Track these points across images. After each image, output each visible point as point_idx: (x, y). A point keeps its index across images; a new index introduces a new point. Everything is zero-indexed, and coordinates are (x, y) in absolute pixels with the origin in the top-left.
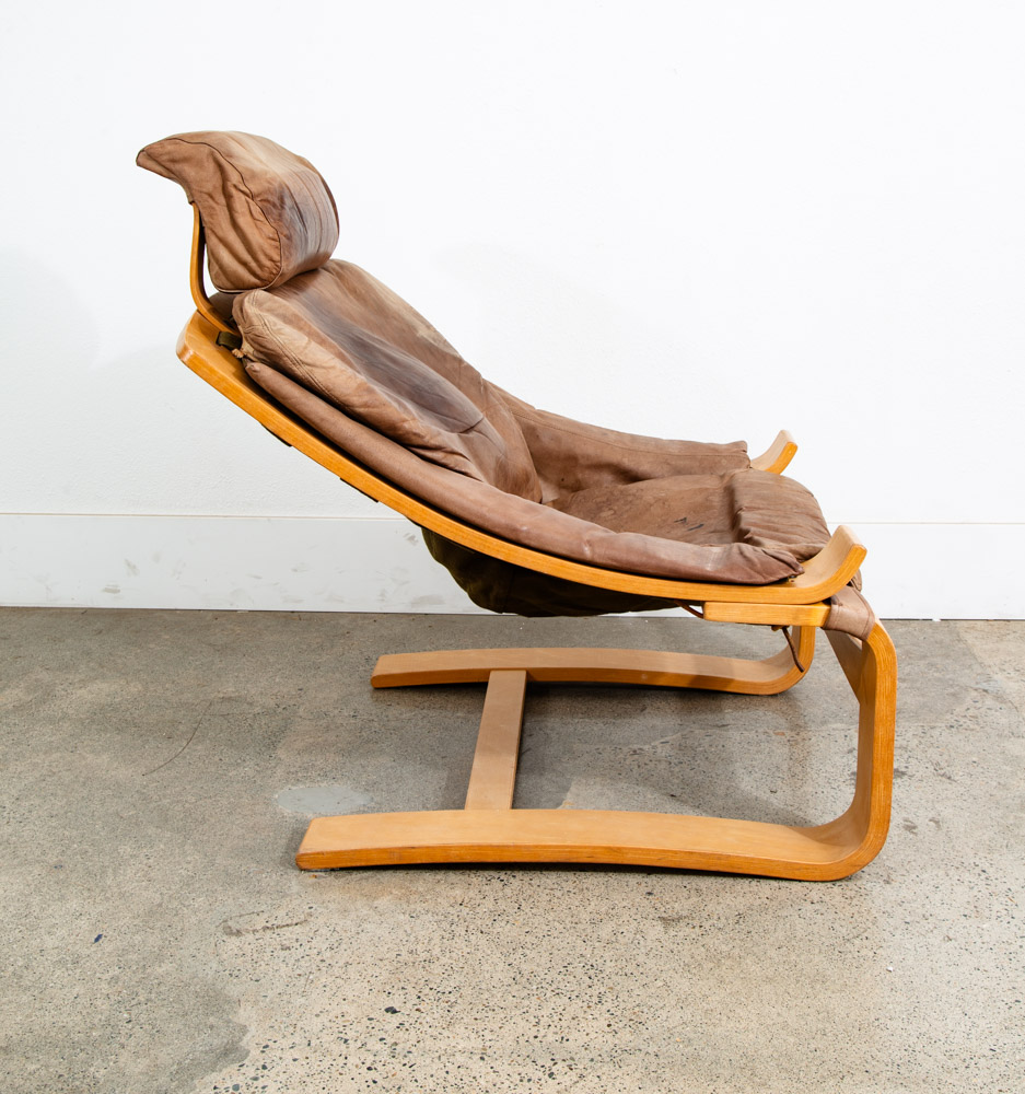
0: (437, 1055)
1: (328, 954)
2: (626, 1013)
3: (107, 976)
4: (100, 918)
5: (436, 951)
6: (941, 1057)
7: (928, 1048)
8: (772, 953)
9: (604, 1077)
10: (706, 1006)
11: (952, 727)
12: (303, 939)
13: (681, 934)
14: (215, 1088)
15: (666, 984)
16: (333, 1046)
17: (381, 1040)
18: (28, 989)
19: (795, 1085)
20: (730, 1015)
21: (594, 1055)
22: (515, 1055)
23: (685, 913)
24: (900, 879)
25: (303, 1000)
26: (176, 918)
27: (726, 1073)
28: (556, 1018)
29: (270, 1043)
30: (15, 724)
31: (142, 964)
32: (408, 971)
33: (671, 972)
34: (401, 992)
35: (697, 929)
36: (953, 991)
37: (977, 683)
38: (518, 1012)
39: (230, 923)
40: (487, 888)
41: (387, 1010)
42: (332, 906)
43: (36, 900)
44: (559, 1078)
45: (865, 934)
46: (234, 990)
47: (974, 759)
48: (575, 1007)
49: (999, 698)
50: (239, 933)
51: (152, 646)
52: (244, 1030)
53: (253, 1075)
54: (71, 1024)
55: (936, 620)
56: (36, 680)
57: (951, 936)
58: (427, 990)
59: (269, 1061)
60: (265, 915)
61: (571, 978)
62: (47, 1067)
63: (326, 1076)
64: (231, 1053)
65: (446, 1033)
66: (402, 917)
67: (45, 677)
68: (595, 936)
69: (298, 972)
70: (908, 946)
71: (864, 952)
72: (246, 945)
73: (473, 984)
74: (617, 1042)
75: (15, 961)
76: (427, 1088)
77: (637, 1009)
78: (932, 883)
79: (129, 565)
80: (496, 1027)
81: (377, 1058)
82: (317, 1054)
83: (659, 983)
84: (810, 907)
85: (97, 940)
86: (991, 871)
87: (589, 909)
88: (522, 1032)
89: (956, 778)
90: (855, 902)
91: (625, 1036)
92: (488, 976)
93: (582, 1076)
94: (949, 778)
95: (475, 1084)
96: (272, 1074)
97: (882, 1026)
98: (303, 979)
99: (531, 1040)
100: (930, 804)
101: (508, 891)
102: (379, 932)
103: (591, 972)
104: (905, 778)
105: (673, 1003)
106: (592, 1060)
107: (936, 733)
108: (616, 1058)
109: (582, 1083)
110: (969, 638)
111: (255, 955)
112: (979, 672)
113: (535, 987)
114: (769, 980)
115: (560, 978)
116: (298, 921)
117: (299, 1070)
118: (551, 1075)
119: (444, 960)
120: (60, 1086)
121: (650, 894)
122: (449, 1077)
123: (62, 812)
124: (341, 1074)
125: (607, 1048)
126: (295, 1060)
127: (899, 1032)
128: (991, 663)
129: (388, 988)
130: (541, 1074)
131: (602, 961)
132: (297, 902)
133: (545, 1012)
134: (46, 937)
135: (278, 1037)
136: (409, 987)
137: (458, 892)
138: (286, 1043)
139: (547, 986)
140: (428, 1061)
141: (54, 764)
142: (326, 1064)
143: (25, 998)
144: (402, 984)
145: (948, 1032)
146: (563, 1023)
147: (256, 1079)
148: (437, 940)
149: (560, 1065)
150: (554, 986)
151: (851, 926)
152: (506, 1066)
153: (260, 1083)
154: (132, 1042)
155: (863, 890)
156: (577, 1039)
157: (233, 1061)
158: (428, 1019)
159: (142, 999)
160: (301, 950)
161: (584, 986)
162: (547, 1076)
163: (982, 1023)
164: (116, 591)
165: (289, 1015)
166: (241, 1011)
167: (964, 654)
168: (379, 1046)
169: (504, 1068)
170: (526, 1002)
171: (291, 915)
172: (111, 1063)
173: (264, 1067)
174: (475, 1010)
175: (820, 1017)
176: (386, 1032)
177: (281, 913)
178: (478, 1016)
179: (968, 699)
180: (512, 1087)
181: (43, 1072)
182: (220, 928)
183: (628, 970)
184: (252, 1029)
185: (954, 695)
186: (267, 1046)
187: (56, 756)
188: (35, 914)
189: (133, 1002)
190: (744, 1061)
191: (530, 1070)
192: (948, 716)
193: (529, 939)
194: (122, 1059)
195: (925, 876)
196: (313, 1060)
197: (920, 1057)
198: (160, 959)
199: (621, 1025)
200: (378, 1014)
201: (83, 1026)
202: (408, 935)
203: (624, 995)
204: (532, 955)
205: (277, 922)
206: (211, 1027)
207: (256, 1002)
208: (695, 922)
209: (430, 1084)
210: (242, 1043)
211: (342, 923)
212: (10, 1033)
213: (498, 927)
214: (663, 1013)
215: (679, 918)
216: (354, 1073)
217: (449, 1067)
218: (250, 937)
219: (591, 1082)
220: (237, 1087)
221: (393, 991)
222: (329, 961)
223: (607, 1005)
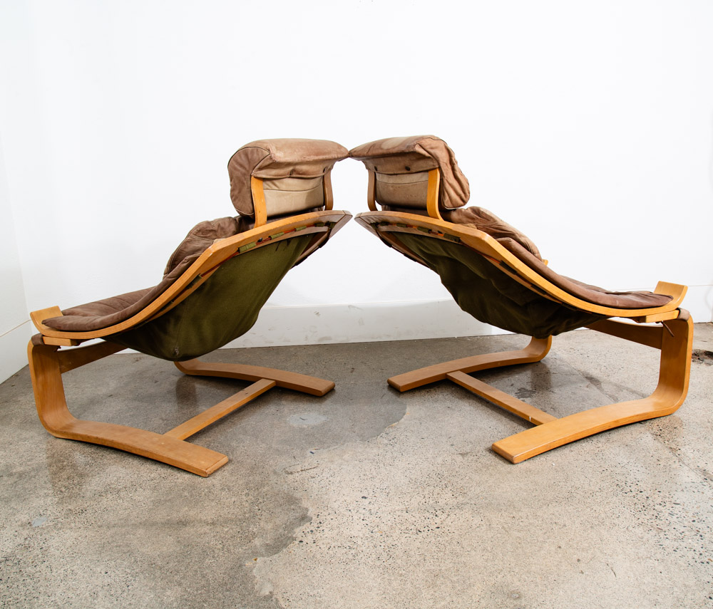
0: (389, 513)
1: (331, 479)
2: (458, 490)
5: (374, 474)
6: (582, 493)
7: (576, 491)
9: (457, 515)
10: (488, 485)
12: (319, 474)
13: (470, 459)
14: (303, 532)
15: (470, 478)
16: (345, 513)
18: (213, 500)
19: (531, 510)
20: (499, 487)
21: (451, 506)
22: (419, 510)
23: (468, 451)
25: (327, 497)
26: (264, 469)
27: (504, 508)
28: (431, 495)
29: (320, 514)
31: (256, 488)
32: (366, 483)
33: (470, 473)
34: (366, 491)
36: (579, 469)
38: (416, 494)
39: (287, 470)
40: (386, 448)
41: (363, 497)
42: (326, 460)
44: (440, 517)
46: (298, 495)
48: (437, 490)
50: (291, 473)
52: (307, 510)
53: (317, 526)
54: (236, 513)
58: (376, 489)
59: (321, 521)
60: (300, 466)
61: (432, 480)
62: (232, 529)
63: (347, 524)
64: (304, 518)
65: (389, 504)
66: (356, 462)
68: (436, 463)
69: (321, 486)
72: (296, 478)
73: (394, 485)
74: (458, 501)
75: (204, 490)
77: (462, 489)
80: (408, 500)
81: (365, 516)
82: (340, 516)
83: (467, 478)
87: (430, 453)
88: (419, 501)
91: (461, 499)
92: (398, 482)
95: (407, 522)
96: (325, 525)
97: (557, 485)
98: (324, 489)
99: (424, 503)
101: (395, 449)
102: (349, 469)
103: (439, 476)
105: (475, 485)
108: (460, 506)
109: (449, 517)
111: (302, 481)
113: (419, 484)
115: (427, 479)
116: (315, 467)
117: (335, 523)
118: (436, 516)
119: (378, 477)
121: (452, 445)
122: (396, 520)
124: (352, 523)
125: (455, 504)
126: (332, 519)
127: (564, 486)
129: (360, 489)
130: (432, 516)
131: (442, 472)
132: (311, 460)
133: (426, 492)
135: (322, 511)
136: (368, 488)
137: (375, 450)
138: (326, 513)
139: (423, 483)
140: (386, 515)
142: (345, 519)
143: (213, 504)
144: (365, 488)
145: (582, 485)
146: (434, 496)
147: (319, 528)
148: (373, 470)
149: (439, 512)
150: (426, 483)
153: (321, 529)
154: (263, 517)
156: (442, 502)
157: (307, 522)
158: (380, 500)
159: (261, 501)
160: (319, 478)
161: (438, 482)
163: (593, 480)
165: (323, 503)
166: (303, 502)
168: (364, 511)
169: (417, 515)
170: (417, 490)
171: (310, 465)
172: (258, 526)
173: (320, 523)
174: (398, 495)
175: (533, 484)
176: (365, 506)
177: (306, 464)
178: (399, 497)
180: (423, 522)
182: (284, 472)
183: (454, 473)
184: (311, 509)
186: (318, 515)
189: (258, 503)
190: (509, 503)
191: (427, 515)
193: (410, 466)
194: (262, 524)
196: (339, 519)
197: (575, 494)
198: (263, 485)
199: (457, 495)
200: (360, 500)
201: (241, 513)
202: (361, 469)
203: (455, 484)
204: (413, 472)
205: (306, 468)
206: (293, 509)
207: (308, 499)
208: (474, 454)
209: (389, 523)
210: (308, 515)
211: (332, 466)
212: (212, 517)
213: (397, 462)
214: (473, 489)
215: (467, 453)
216: (358, 522)
217: (395, 516)
218: (297, 474)
219: (453, 516)
220: (312, 531)
221: (362, 491)
222: (332, 481)
223: (450, 488)
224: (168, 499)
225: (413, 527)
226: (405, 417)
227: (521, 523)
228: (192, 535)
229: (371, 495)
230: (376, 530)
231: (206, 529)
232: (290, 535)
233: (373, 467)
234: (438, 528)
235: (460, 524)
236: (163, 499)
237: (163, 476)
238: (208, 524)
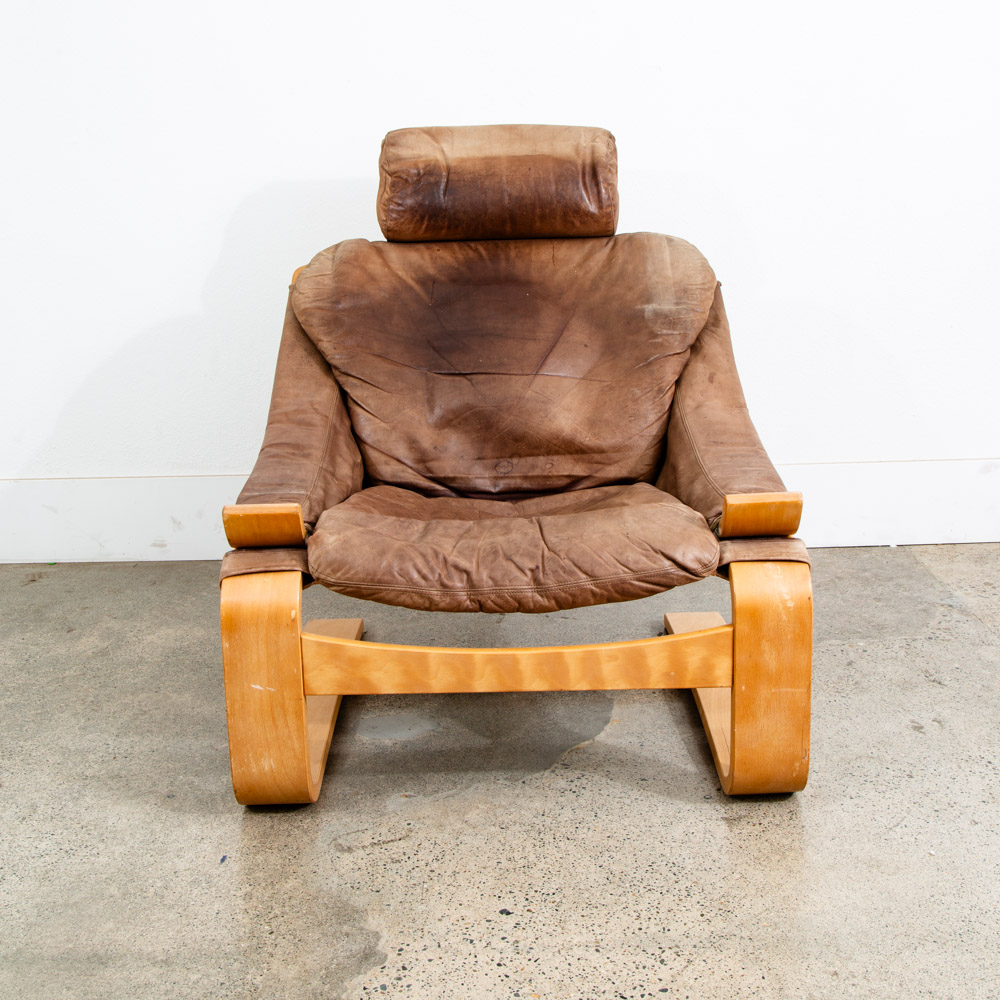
0: (557, 949)
1: (435, 865)
2: (715, 904)
3: (241, 893)
4: (221, 841)
7: (981, 918)
8: (828, 843)
9: (709, 961)
10: (783, 894)
11: (931, 638)
12: (410, 853)
13: (744, 831)
14: (365, 989)
15: (742, 876)
16: (462, 947)
17: (503, 938)
18: (171, 907)
19: (877, 957)
20: (806, 900)
21: (695, 941)
22: (625, 946)
23: (743, 813)
24: (920, 773)
25: (423, 907)
26: (290, 839)
27: (815, 950)
28: (654, 911)
29: (404, 947)
30: (98, 669)
31: (269, 881)
32: (512, 876)
33: (744, 865)
34: (510, 895)
35: (757, 826)
36: (990, 867)
37: (942, 600)
38: (620, 908)
39: (340, 841)
40: (562, 799)
41: (502, 912)
42: (428, 822)
43: (158, 827)
44: (670, 964)
45: (904, 823)
46: (359, 900)
47: (957, 666)
48: (668, 901)
49: (963, 611)
50: (350, 850)
51: (205, 594)
52: (377, 936)
53: (396, 975)
54: (219, 937)
55: (893, 545)
56: (108, 628)
57: (977, 820)
58: (532, 893)
59: (407, 963)
60: (370, 833)
61: (658, 876)
62: (208, 976)
63: (462, 973)
64: (369, 956)
65: (559, 930)
66: (493, 829)
67: (115, 625)
68: (669, 838)
69: (413, 882)
70: (942, 831)
71: (906, 838)
72: (360, 860)
73: (573, 885)
74: (712, 929)
75: (154, 882)
76: (555, 979)
77: (723, 900)
78: (949, 775)
79: (174, 521)
80: (603, 923)
81: (503, 955)
82: (449, 954)
83: (737, 876)
84: (850, 801)
85: (223, 860)
87: (658, 813)
88: (626, 925)
89: (946, 683)
90: (887, 795)
91: (719, 924)
92: (583, 877)
93: (689, 961)
94: (940, 683)
95: (597, 973)
96: (413, 972)
97: (938, 901)
98: (419, 890)
99: (637, 931)
100: (929, 706)
101: (581, 801)
102: (476, 843)
103: (675, 869)
105: (753, 892)
106: (695, 946)
107: (918, 644)
108: (716, 942)
109: (691, 967)
110: (925, 560)
111: (370, 869)
112: (941, 589)
113: (628, 885)
114: (831, 867)
115: (648, 875)
116: (400, 836)
117: (436, 969)
118: (662, 961)
119: (541, 865)
120: (224, 992)
121: (707, 797)
122: (572, 968)
123: (162, 747)
124: (475, 971)
125: (706, 934)
126: (430, 960)
127: (953, 905)
128: (949, 582)
129: (497, 892)
130: (653, 961)
131: (682, 858)
132: (396, 819)
133: (643, 906)
134: (176, 860)
135: (409, 940)
136: (516, 891)
137: (537, 804)
138: (419, 946)
139: (638, 883)
140: (550, 955)
141: (143, 704)
142: (459, 962)
143: (171, 916)
144: (509, 889)
145: (995, 903)
146: (660, 915)
147: (399, 979)
148: (529, 848)
149: (668, 952)
150: (645, 884)
151: (889, 817)
152: (620, 956)
153: (404, 982)
154: (279, 951)
155: (891, 785)
156: (676, 930)
157: (375, 964)
158: (540, 918)
159: (277, 911)
160: (411, 861)
161: (671, 882)
162: (658, 963)
164: (163, 546)
165: (414, 921)
166: (370, 919)
167: (925, 575)
168: (503, 944)
169: (620, 958)
170: (623, 899)
171: (393, 831)
172: (265, 971)
173: (404, 968)
174: (580, 908)
175: (883, 897)
176: (506, 932)
177: (384, 830)
178: (583, 913)
179: (938, 614)
180: (631, 974)
181: (206, 981)
182: (332, 846)
183: (707, 865)
184: (385, 934)
185: (924, 610)
186: (401, 950)
187: (143, 696)
188: (161, 839)
189: (271, 916)
190: (828, 939)
191: (641, 958)
192: (925, 629)
193: (611, 842)
194: (274, 967)
195: (942, 769)
196: (447, 960)
197: (977, 926)
198: (284, 875)
199: (712, 914)
200: (495, 916)
201: (230, 938)
202: (504, 845)
203: (708, 888)
204: (618, 856)
205: (382, 839)
206: (347, 935)
207: (382, 911)
208: (755, 820)
209: (557, 975)
210: (379, 948)
211: (440, 836)
212: (166, 948)
213: (582, 833)
214: (746, 902)
215: (739, 818)
216: (487, 969)
217: (570, 960)
218: (361, 853)
219: (699, 966)
220: (384, 987)
221: (502, 895)
222: (437, 872)
223: (696, 898)
224: (71, 902)
225: (608, 986)
226: (608, 728)
227: (851, 990)
228: (119, 988)
229: (520, 907)
230: (526, 989)
231: (151, 974)
232: (335, 995)
234: (665, 990)
235: (713, 984)
236: (61, 901)
237: (66, 847)
238: (154, 964)
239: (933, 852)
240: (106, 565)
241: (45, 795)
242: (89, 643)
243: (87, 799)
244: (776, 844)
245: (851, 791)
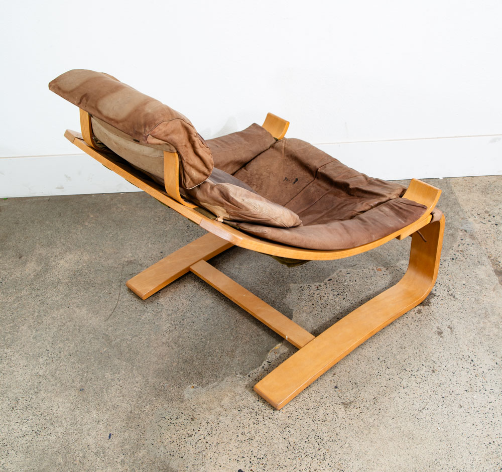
1: (208, 438)
2: (336, 465)
3: (119, 460)
4: (108, 423)
5: (253, 433)
8: (391, 422)
10: (368, 459)
11: (453, 259)
12: (197, 430)
13: (352, 413)
15: (350, 446)
20: (378, 463)
23: (352, 399)
24: (438, 368)
25: (203, 468)
26: (140, 420)
28: (308, 470)
31: (132, 451)
32: (243, 446)
33: (351, 437)
34: (243, 460)
35: (358, 409)
36: (465, 439)
37: (462, 225)
38: (292, 468)
41: (239, 471)
42: (204, 406)
43: (77, 413)
45: (427, 407)
46: (174, 465)
47: (464, 282)
48: (315, 463)
49: (471, 236)
51: (87, 224)
55: (441, 178)
56: (40, 255)
57: (462, 405)
58: (253, 458)
61: (311, 446)
66: (235, 411)
67: (43, 251)
68: (317, 417)
69: (198, 450)
70: (445, 412)
71: (427, 418)
73: (272, 452)
75: (79, 453)
77: (340, 462)
78: (452, 370)
79: (67, 177)
83: (347, 445)
84: (403, 390)
85: (110, 437)
86: (475, 360)
87: (312, 400)
89: (457, 297)
90: (421, 386)
92: (277, 446)
94: (454, 297)
98: (201, 456)
100: (447, 316)
102: (227, 422)
104: (436, 297)
105: (354, 457)
107: (446, 264)
111: (178, 442)
112: (462, 217)
113: (297, 452)
114: (391, 439)
115: (306, 445)
119: (257, 438)
121: (336, 387)
123: (74, 351)
129: (237, 458)
131: (321, 433)
133: (303, 467)
134: (88, 437)
136: (245, 456)
139: (302, 451)
144: (242, 455)
148: (252, 426)
150: (305, 451)
151: (421, 402)
155: (423, 378)
160: (196, 436)
161: (317, 450)
163: (477, 458)
164: (62, 188)
167: (455, 204)
170: (294, 462)
174: (274, 468)
175: (413, 461)
179: (458, 238)
185: (452, 235)
187: (62, 311)
188: (79, 423)
192: (451, 252)
193: (290, 421)
195: (449, 366)
202: (240, 423)
203: (333, 455)
204: (293, 431)
208: (357, 405)
211: (210, 417)
213: (276, 414)
215: (350, 403)
221: (239, 459)
222: (209, 443)
223: (328, 461)
229: (247, 467)
233: (251, 422)
237: (35, 429)
239: (439, 428)
240: (34, 199)
241: (21, 391)
242: (31, 267)
243: (42, 392)
244: (366, 422)
245: (404, 383)
